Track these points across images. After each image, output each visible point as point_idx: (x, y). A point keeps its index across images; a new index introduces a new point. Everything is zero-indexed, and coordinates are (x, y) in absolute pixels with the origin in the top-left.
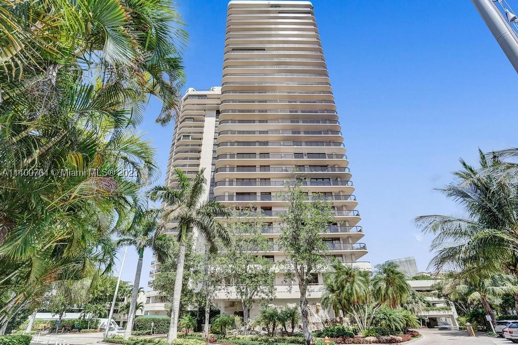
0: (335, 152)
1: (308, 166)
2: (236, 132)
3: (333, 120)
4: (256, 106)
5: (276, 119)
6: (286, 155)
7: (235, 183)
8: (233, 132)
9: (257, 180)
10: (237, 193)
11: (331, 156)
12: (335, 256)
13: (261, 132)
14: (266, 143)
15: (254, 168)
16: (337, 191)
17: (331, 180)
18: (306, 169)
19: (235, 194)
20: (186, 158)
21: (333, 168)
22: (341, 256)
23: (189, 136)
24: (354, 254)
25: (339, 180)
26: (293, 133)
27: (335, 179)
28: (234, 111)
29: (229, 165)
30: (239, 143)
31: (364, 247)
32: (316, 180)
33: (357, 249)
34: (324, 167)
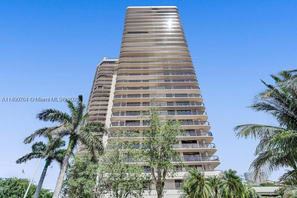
0: (194, 93)
1: (175, 102)
2: (128, 81)
3: (192, 72)
4: (142, 65)
5: (154, 73)
6: (160, 95)
7: (125, 114)
8: (125, 81)
9: (141, 112)
10: (126, 121)
11: (191, 95)
12: (196, 166)
13: (144, 81)
14: (147, 88)
15: (138, 104)
16: (196, 118)
17: (191, 111)
18: (174, 104)
19: (125, 122)
20: (99, 101)
21: (193, 103)
22: (201, 166)
23: (102, 86)
24: (210, 165)
25: (197, 111)
26: (165, 81)
27: (194, 110)
28: (126, 68)
29: (122, 102)
30: (130, 88)
31: (217, 160)
32: (181, 111)
33: (212, 160)
34: (187, 103)
